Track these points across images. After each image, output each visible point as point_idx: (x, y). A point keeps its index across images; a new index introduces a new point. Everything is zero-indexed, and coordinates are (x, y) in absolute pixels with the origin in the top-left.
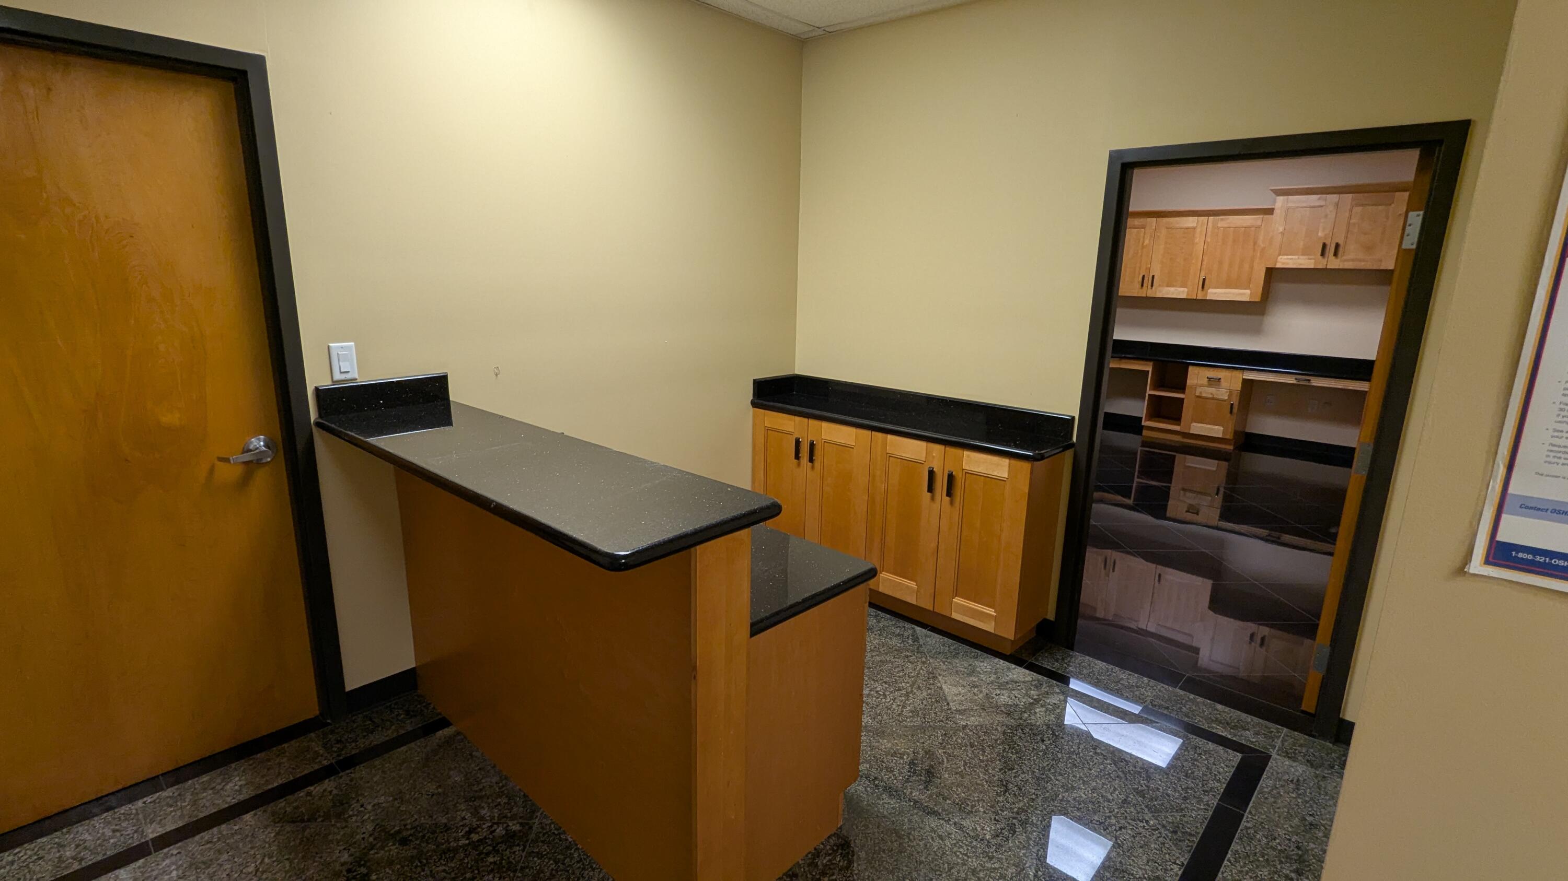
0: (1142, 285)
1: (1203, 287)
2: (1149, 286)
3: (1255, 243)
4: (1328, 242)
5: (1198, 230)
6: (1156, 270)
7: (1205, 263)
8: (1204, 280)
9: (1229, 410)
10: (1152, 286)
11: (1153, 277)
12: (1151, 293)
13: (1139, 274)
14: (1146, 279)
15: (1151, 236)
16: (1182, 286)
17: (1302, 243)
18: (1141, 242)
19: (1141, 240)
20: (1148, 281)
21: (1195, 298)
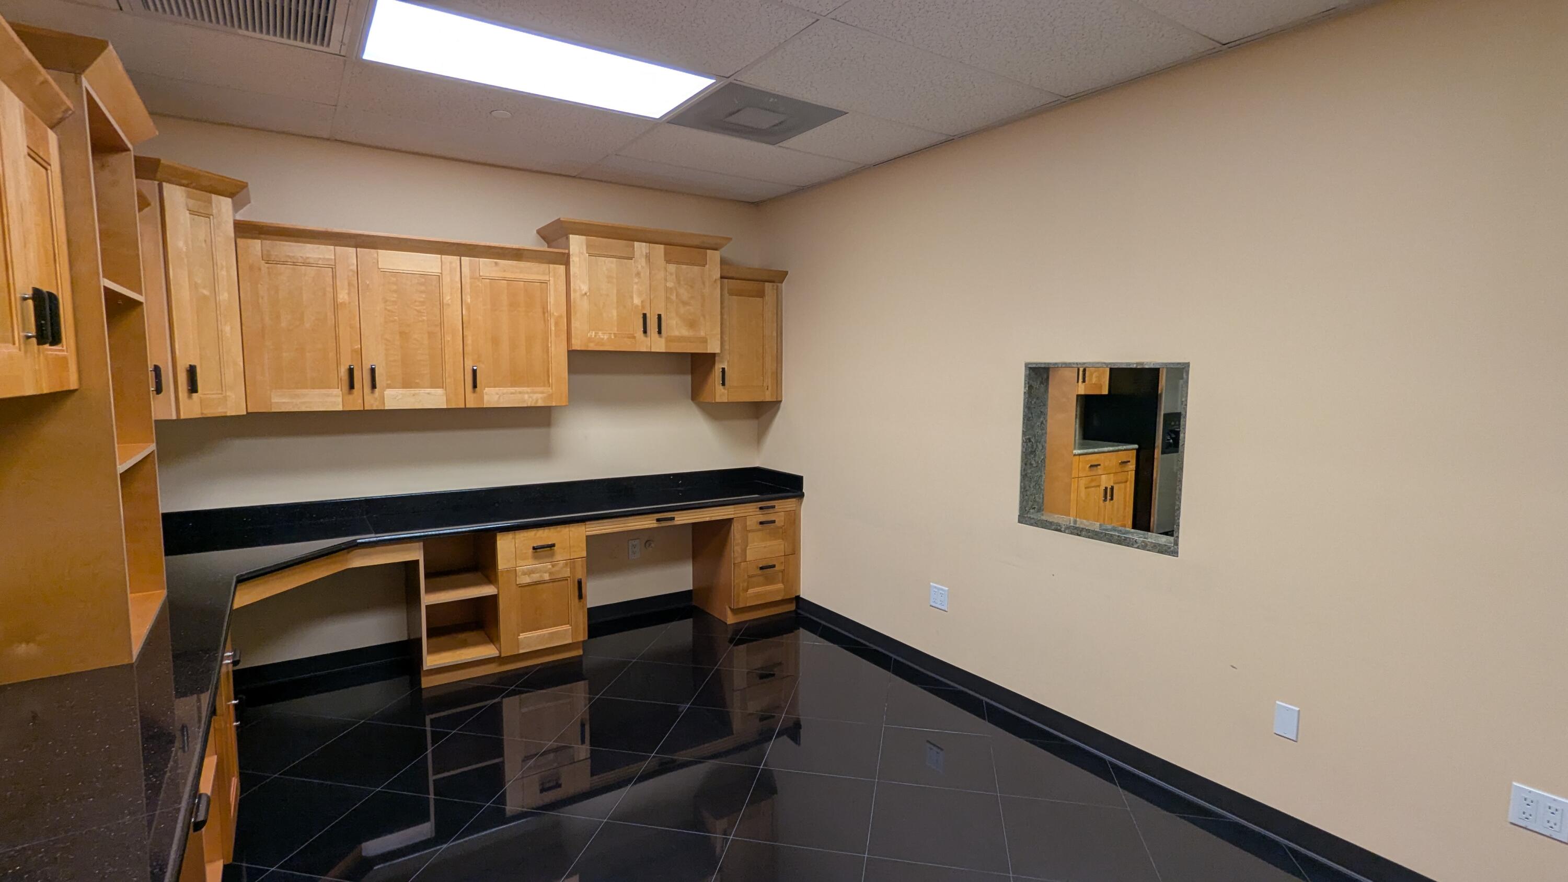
0: (352, 386)
1: (475, 386)
2: (367, 389)
3: (545, 310)
4: (647, 311)
5: (446, 279)
6: (375, 356)
7: (469, 341)
8: (474, 372)
9: (577, 594)
10: (374, 386)
11: (373, 371)
12: (372, 403)
13: (338, 363)
14: (357, 374)
15: (350, 284)
16: (432, 386)
17: (615, 313)
18: (330, 295)
19: (330, 289)
20: (362, 378)
21: (463, 406)
